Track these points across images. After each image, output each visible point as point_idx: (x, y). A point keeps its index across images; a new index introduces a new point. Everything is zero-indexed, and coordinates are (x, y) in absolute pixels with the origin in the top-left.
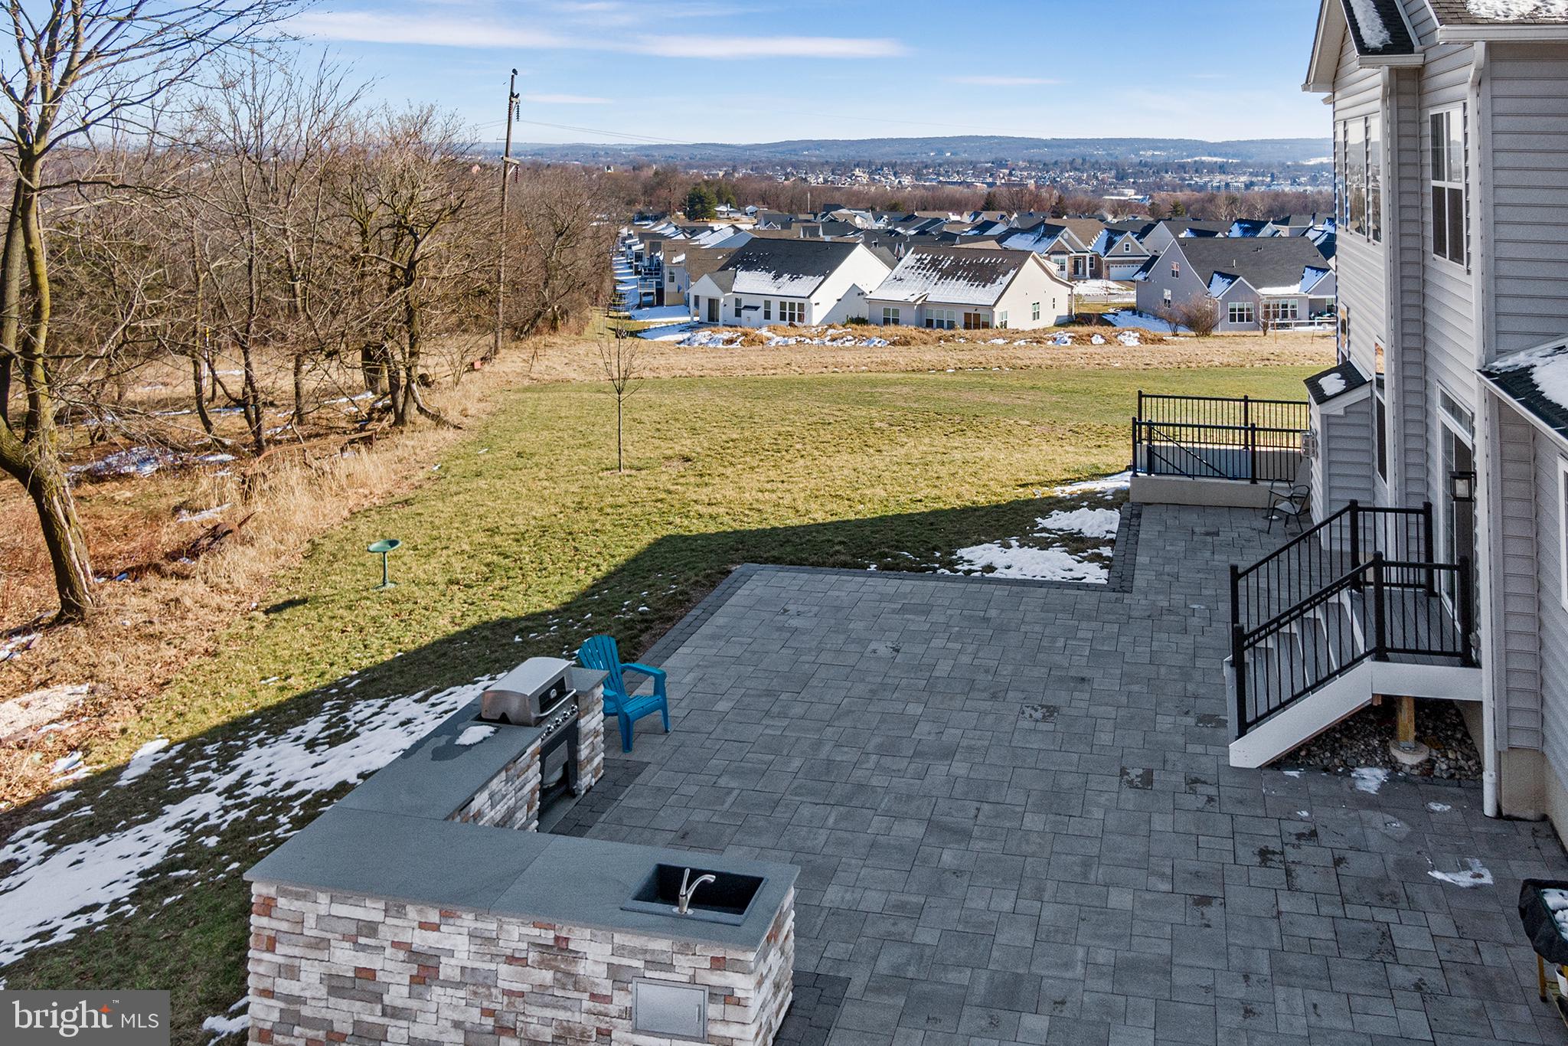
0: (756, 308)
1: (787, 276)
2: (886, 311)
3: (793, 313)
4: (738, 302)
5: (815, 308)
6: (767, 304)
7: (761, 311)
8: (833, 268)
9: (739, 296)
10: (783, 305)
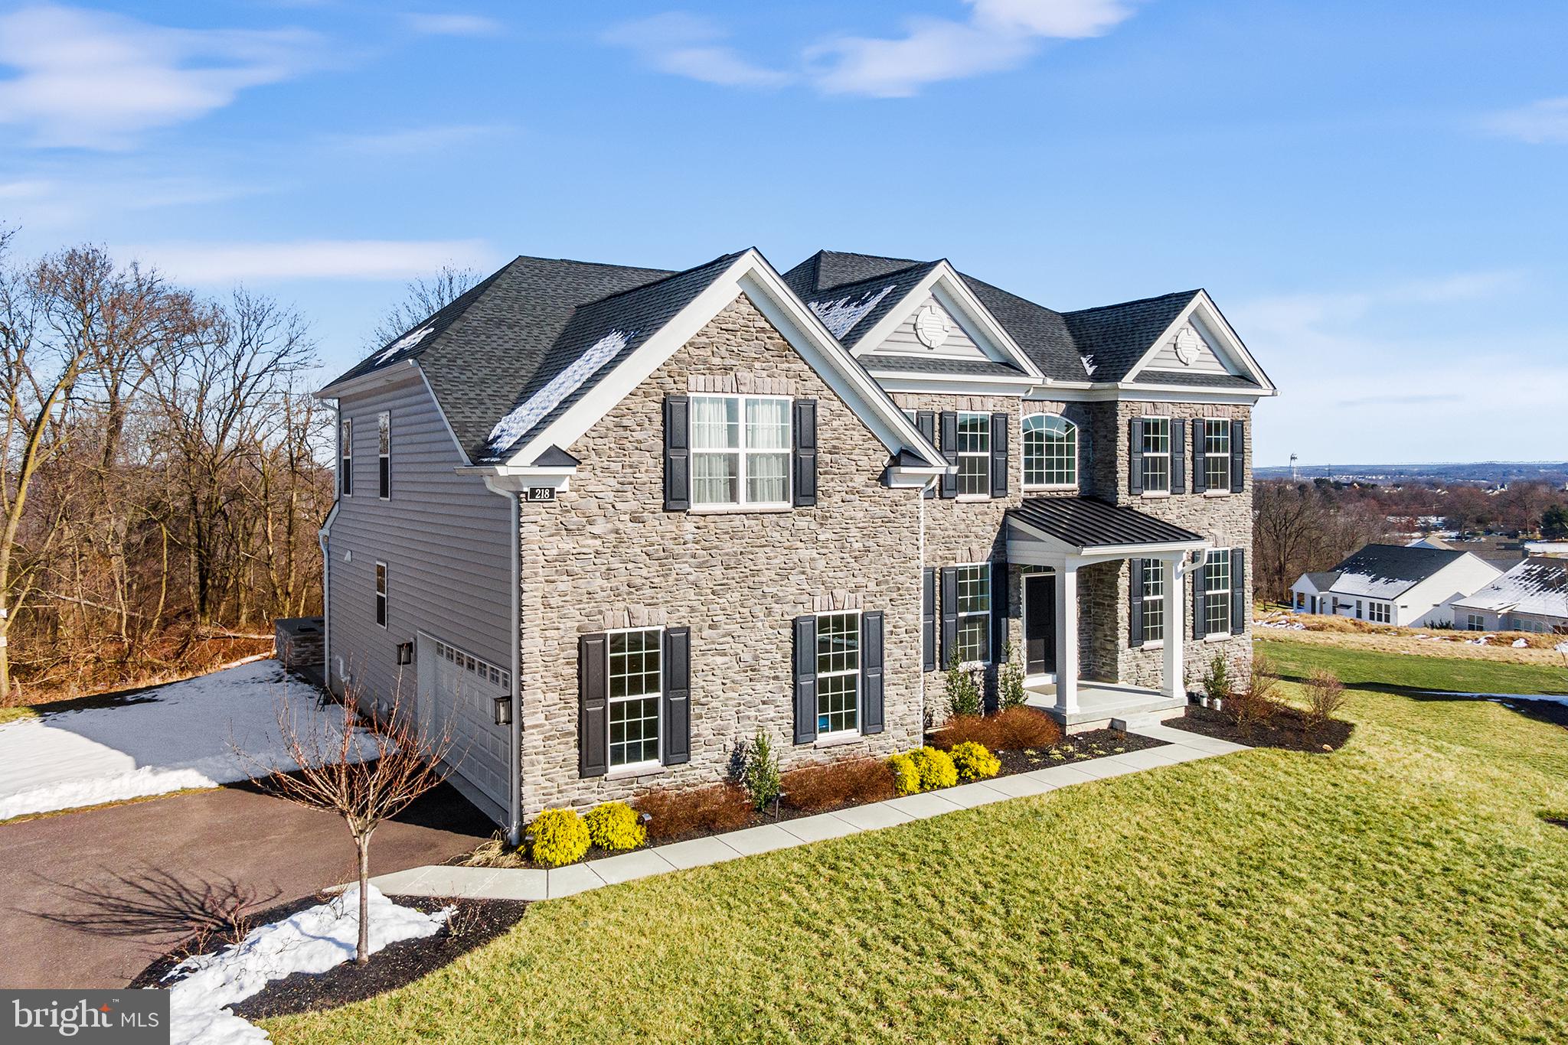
0: (1348, 607)
1: (1383, 579)
2: (1471, 618)
3: (1381, 613)
4: (1335, 600)
5: (1400, 610)
6: (1359, 603)
7: (1354, 610)
8: (1428, 575)
9: (1336, 595)
10: (1372, 605)
